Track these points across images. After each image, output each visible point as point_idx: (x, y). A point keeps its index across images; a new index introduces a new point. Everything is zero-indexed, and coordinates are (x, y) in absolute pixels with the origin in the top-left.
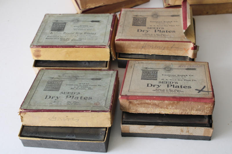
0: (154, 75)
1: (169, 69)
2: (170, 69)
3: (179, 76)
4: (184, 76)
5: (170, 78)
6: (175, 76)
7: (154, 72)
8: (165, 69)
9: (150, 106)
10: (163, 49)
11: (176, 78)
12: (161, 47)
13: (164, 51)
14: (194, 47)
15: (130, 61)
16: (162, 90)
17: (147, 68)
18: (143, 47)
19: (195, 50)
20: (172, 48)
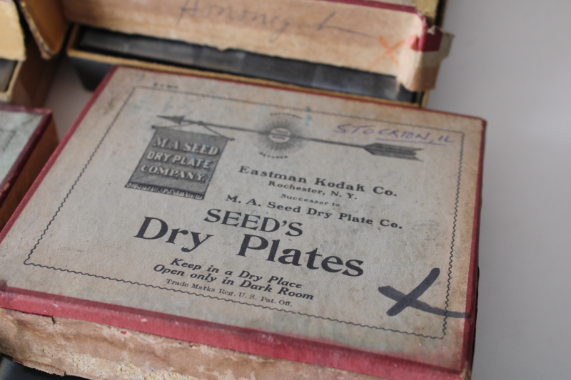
0: (201, 166)
1: (283, 136)
2: (293, 137)
3: (319, 187)
4: (344, 192)
5: (273, 194)
6: (302, 185)
7: (208, 149)
8: (265, 133)
9: (125, 354)
10: (282, 30)
11: (305, 195)
12: (269, 17)
13: (283, 37)
14: (427, 36)
15: (119, 73)
16: (204, 271)
17: (179, 120)
18: (184, 10)
19: (432, 54)
20: (320, 27)
